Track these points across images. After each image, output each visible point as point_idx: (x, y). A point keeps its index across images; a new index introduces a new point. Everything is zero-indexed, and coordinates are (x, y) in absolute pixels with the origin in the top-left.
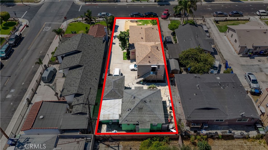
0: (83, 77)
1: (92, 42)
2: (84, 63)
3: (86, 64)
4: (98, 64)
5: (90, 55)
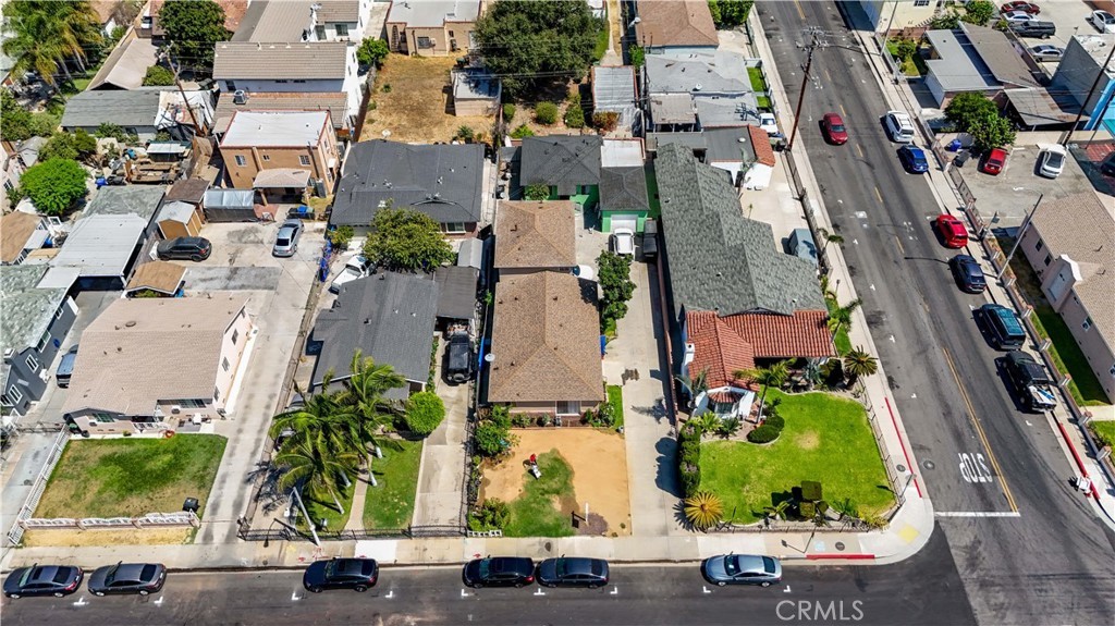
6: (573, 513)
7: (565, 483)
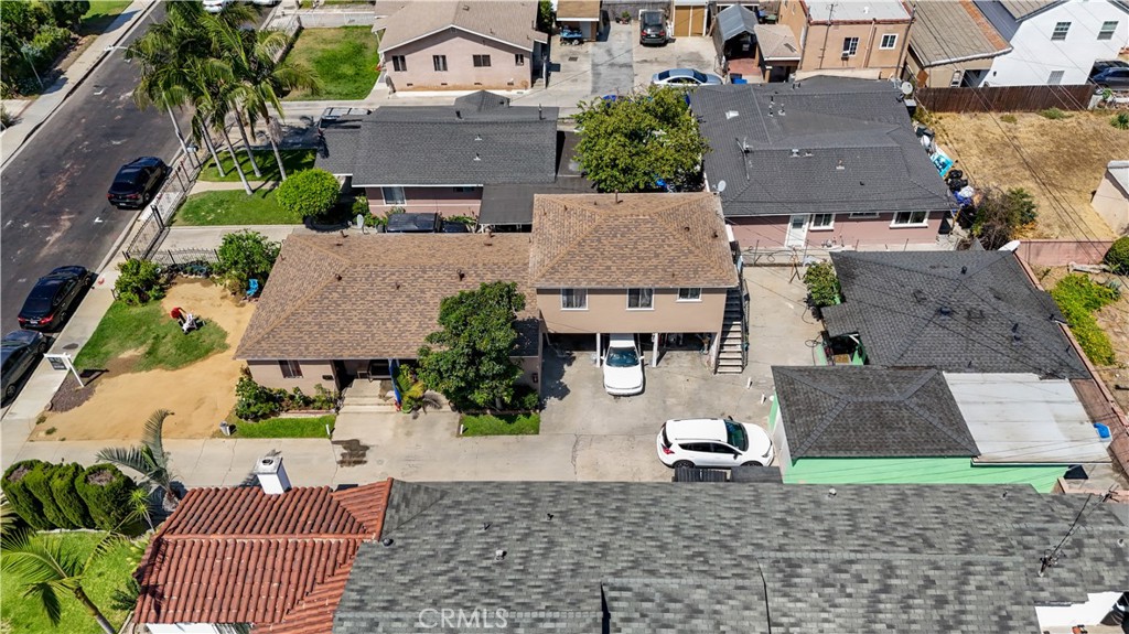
0: (864, 545)
1: (455, 543)
2: (729, 556)
3: (726, 547)
4: (687, 499)
5: (618, 537)
6: (107, 371)
7: (160, 362)
